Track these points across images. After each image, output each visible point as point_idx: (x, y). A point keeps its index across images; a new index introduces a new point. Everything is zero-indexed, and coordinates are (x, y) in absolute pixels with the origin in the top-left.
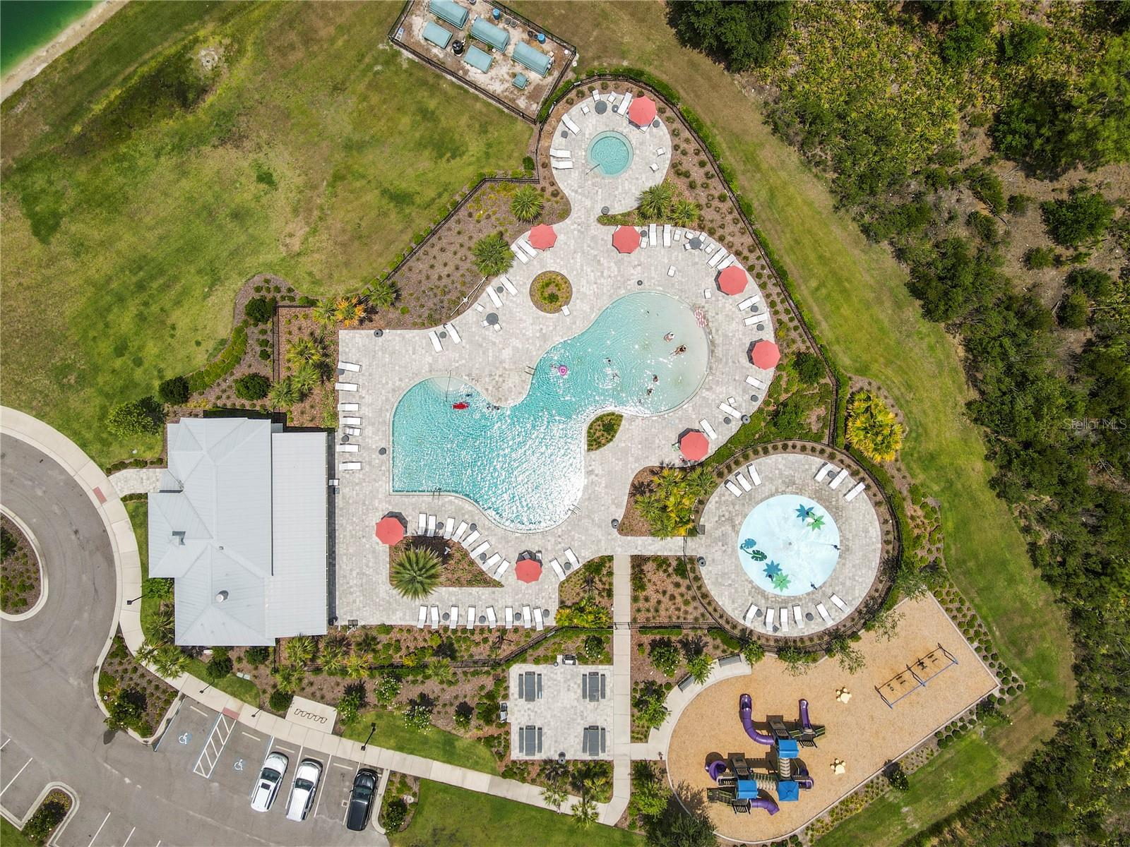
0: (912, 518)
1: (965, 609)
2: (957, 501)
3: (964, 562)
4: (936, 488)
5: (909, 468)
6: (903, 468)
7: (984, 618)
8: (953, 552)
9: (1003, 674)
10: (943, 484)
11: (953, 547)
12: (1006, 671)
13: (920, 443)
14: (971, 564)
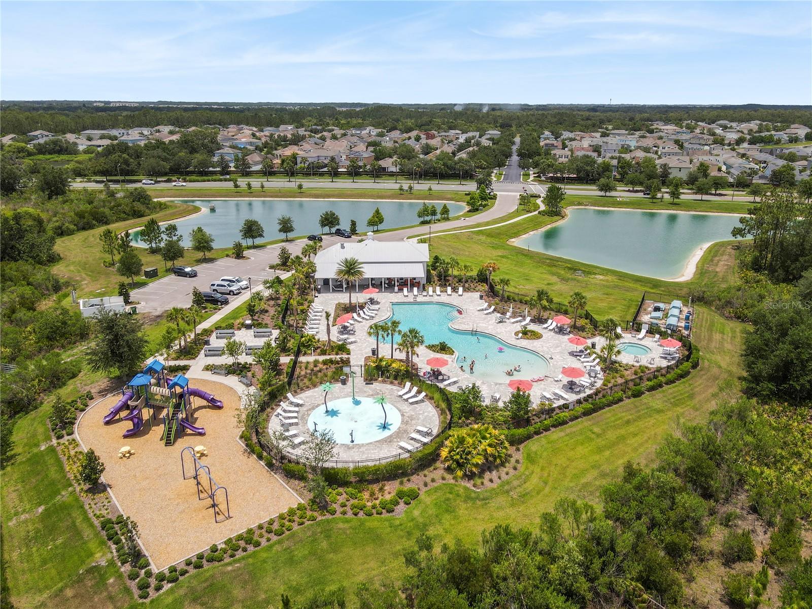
0: (381, 490)
1: (272, 536)
2: (402, 533)
3: (328, 537)
4: (416, 513)
5: (436, 489)
6: (435, 485)
7: (253, 555)
8: (341, 525)
9: (174, 575)
10: (421, 520)
11: (346, 525)
12: (174, 580)
13: (465, 501)
14: (324, 544)
